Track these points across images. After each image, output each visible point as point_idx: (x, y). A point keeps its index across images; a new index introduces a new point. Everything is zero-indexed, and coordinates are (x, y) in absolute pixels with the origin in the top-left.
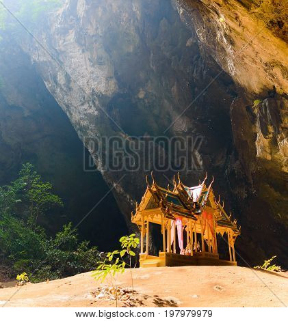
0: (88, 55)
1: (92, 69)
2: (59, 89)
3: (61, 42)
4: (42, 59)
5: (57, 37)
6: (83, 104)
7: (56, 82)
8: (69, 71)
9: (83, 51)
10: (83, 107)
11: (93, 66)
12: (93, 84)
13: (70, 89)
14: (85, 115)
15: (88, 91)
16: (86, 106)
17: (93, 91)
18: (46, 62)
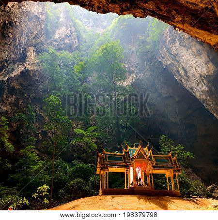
0: (190, 51)
1: (196, 60)
2: (183, 79)
3: (174, 48)
4: (169, 62)
5: (170, 46)
6: (198, 85)
7: (180, 75)
8: (184, 65)
9: (187, 50)
10: (199, 87)
11: (195, 57)
12: (199, 70)
13: (188, 77)
14: (202, 91)
15: (198, 76)
16: (200, 86)
17: (200, 74)
18: (171, 64)
